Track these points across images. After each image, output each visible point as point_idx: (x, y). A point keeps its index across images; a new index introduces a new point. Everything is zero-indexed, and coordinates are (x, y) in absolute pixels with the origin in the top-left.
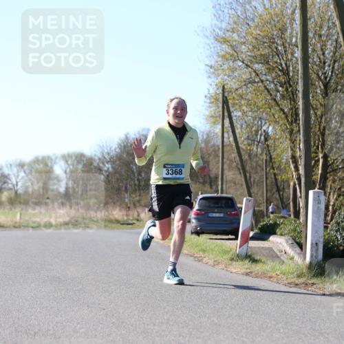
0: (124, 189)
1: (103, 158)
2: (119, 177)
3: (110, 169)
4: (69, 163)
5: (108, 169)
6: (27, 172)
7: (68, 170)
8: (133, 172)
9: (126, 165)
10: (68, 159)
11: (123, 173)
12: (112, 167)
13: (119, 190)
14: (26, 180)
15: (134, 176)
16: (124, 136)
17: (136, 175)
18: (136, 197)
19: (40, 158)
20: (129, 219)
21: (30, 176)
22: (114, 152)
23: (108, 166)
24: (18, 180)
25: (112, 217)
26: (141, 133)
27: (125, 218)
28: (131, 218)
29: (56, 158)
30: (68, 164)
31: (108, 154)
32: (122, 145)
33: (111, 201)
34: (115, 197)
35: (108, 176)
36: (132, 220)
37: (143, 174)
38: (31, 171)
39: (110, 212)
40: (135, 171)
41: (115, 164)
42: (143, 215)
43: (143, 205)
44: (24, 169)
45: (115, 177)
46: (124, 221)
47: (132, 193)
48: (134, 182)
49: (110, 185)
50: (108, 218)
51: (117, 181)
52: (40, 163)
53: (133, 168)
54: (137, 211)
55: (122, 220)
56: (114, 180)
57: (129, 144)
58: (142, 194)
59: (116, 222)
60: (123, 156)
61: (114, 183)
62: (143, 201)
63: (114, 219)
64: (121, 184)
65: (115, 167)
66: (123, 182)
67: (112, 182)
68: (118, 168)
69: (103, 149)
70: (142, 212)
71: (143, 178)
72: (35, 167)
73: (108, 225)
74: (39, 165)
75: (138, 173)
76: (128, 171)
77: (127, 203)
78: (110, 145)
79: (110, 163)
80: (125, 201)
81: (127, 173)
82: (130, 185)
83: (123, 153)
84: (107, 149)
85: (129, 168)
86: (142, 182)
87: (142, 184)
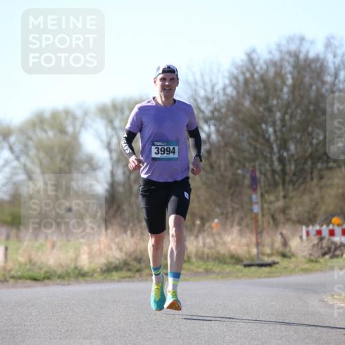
0: (247, 182)
2: (234, 155)
3: (214, 137)
4: (117, 123)
5: (209, 136)
6: (17, 148)
7: (114, 141)
8: (268, 140)
9: (252, 127)
10: (112, 114)
11: (245, 145)
12: (218, 131)
13: (235, 184)
14: (15, 168)
15: (271, 151)
16: (244, 57)
17: (276, 149)
18: (277, 199)
19: (47, 115)
20: (263, 254)
21: (23, 159)
22: (222, 98)
23: (209, 129)
25: (223, 250)
26: (284, 49)
27: (254, 251)
28: (268, 251)
29: (86, 114)
30: (114, 128)
31: (208, 100)
32: (241, 78)
33: (218, 210)
34: (229, 202)
35: (209, 152)
36: (269, 256)
37: (292, 147)
38: (26, 146)
39: (217, 238)
40: (272, 138)
41: (224, 123)
42: (294, 243)
43: (294, 218)
44: (8, 143)
45: (224, 154)
46: (252, 258)
47: (267, 192)
48: (271, 165)
49: (213, 173)
50: (213, 251)
51: (232, 165)
52: (46, 127)
53: (267, 131)
54: (281, 234)
55: (247, 256)
56: (222, 163)
57: (256, 76)
58: (291, 194)
59: (233, 261)
60: (243, 105)
61: (223, 168)
62: (294, 209)
63: (227, 254)
64: (239, 171)
65: (226, 131)
66: (244, 166)
67: (219, 167)
68: (233, 134)
69: (196, 91)
70: (293, 235)
71: (293, 156)
72: (34, 137)
73: (211, 269)
74: (45, 131)
75: (279, 142)
76: (256, 141)
77: (256, 215)
78: (211, 81)
79: (213, 121)
80: (251, 210)
81: (254, 143)
82: (261, 173)
83: (243, 96)
84: (206, 90)
85: (258, 133)
86: (290, 165)
87: (290, 169)
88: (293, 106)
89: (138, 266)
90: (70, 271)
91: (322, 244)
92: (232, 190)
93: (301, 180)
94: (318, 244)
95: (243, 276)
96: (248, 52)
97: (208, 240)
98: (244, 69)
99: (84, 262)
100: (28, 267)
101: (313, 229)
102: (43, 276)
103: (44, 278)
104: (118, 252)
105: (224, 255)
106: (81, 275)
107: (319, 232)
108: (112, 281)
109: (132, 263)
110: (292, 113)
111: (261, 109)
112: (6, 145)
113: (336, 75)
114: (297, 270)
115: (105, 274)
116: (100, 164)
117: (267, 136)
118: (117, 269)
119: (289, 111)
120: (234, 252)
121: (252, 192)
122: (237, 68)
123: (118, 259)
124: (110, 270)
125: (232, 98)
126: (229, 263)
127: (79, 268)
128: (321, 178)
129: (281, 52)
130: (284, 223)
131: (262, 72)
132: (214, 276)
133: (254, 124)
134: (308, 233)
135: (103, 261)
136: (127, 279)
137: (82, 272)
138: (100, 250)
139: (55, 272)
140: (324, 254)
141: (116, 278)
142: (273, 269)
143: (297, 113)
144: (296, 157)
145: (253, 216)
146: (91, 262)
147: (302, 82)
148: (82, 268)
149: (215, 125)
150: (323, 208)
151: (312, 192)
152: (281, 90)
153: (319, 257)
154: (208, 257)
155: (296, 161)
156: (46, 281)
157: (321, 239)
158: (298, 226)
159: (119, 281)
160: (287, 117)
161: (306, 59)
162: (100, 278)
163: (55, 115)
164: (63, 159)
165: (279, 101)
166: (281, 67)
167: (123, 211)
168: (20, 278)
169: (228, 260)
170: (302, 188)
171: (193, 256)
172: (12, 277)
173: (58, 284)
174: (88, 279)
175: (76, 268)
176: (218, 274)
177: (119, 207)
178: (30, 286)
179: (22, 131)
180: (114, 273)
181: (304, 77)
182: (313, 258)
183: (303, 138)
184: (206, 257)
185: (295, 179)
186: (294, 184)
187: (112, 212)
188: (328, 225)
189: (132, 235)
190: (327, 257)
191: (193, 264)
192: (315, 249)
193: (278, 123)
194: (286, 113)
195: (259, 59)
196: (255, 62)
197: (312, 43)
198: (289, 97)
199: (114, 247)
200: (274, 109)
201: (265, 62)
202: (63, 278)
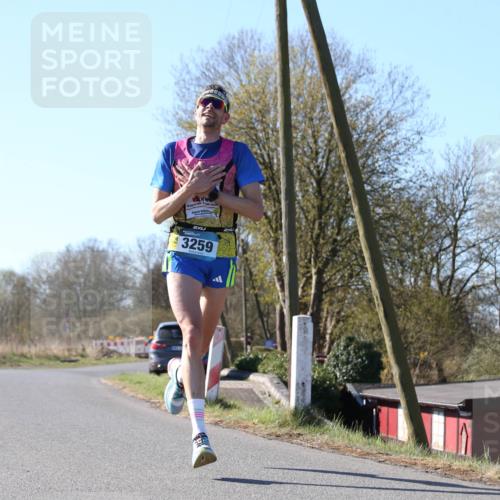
16: (65, 249)
20: (72, 355)
25: (49, 353)
26: (87, 245)
27: (66, 354)
28: (74, 353)
36: (75, 356)
39: (47, 346)
42: (89, 350)
50: (44, 353)
54: (82, 344)
55: (62, 356)
59: (55, 359)
63: (52, 355)
70: (88, 345)
73: (43, 363)
91: (103, 350)
94: (101, 350)
95: (60, 367)
96: (67, 246)
97: (43, 348)
101: (99, 342)
105: (50, 356)
107: (102, 344)
113: (113, 260)
114: (89, 364)
120: (56, 354)
126: (53, 360)
129: (84, 246)
132: (44, 367)
134: (96, 344)
140: (104, 356)
142: (76, 363)
153: (101, 357)
154: (42, 356)
157: (103, 348)
158: (91, 340)
161: (98, 251)
169: (53, 358)
171: (34, 356)
176: (47, 366)
182: (98, 358)
184: (40, 356)
188: (107, 340)
190: (106, 357)
191: (34, 360)
192: (100, 353)
197: (101, 242)
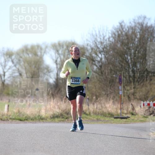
0: (117, 80)
1: (95, 48)
2: (112, 68)
3: (103, 59)
4: (60, 52)
5: (101, 59)
6: (15, 61)
7: (59, 60)
8: (127, 62)
9: (121, 56)
10: (58, 48)
11: (117, 64)
12: (105, 57)
13: (112, 81)
14: (14, 70)
15: (129, 67)
16: (118, 24)
17: (131, 67)
18: (131, 89)
19: (29, 47)
20: (123, 113)
21: (18, 66)
22: (108, 42)
23: (101, 56)
24: (5, 70)
25: (105, 110)
26: (137, 22)
27: (119, 111)
28: (125, 112)
29: (46, 47)
30: (59, 54)
31: (102, 43)
32: (117, 34)
33: (104, 93)
34: (109, 89)
35: (101, 66)
36: (126, 114)
37: (138, 66)
38: (19, 60)
39: (103, 105)
40: (130, 61)
41: (109, 54)
42: (137, 109)
43: (138, 97)
44: (11, 59)
45: (108, 67)
46: (118, 115)
47: (126, 85)
48: (129, 73)
49: (102, 76)
50: (101, 111)
51: (111, 72)
52: (28, 52)
53: (128, 58)
54: (132, 104)
55: (116, 113)
56: (107, 71)
57: (123, 33)
58: (137, 87)
59: (110, 115)
60: (117, 46)
61: (107, 74)
62: (138, 93)
63: (107, 112)
64: (114, 76)
65: (109, 57)
66: (116, 74)
67: (105, 73)
68: (112, 59)
69: (96, 39)
70: (137, 105)
71: (139, 69)
72: (23, 57)
73: (100, 119)
74: (28, 54)
75: (132, 63)
76: (123, 62)
77: (121, 95)
78: (103, 34)
79: (103, 53)
80: (119, 93)
81: (121, 63)
82: (124, 77)
83: (117, 42)
84: (101, 39)
85: (123, 59)
86: (137, 74)
87: (137, 75)
88: (140, 47)
89: (67, 116)
90: (36, 117)
91: (150, 110)
92: (111, 84)
93: (142, 81)
94: (148, 109)
95: (114, 123)
96: (120, 22)
97: (99, 106)
98: (118, 30)
99: (43, 113)
100: (18, 114)
101: (146, 103)
102: (24, 119)
103: (25, 120)
104: (58, 109)
105: (105, 113)
106: (41, 119)
107: (149, 104)
108: (55, 122)
109: (64, 114)
110: (139, 50)
111: (125, 48)
112: (10, 60)
114: (138, 121)
115: (52, 119)
116: (52, 70)
117: (127, 60)
118: (57, 117)
119: (138, 49)
120: (110, 111)
121: (119, 85)
122: (115, 30)
123: (58, 113)
124: (54, 117)
125: (112, 42)
126: (107, 117)
127: (41, 116)
128: (151, 80)
129: (135, 23)
130: (133, 100)
131: (126, 31)
132: (101, 122)
133: (122, 55)
134: (144, 105)
135: (51, 113)
136: (62, 122)
137: (41, 118)
138: (50, 108)
139: (30, 117)
140: (151, 114)
141: (57, 121)
142: (127, 120)
143: (141, 50)
144: (140, 70)
145: (119, 96)
146: (46, 114)
147: (144, 36)
148: (42, 116)
149: (104, 54)
150: (151, 94)
151: (146, 86)
152: (135, 40)
153: (148, 115)
154: (98, 113)
155: (140, 72)
156: (26, 121)
157: (150, 107)
158: (140, 101)
159: (58, 122)
160: (137, 52)
161: (146, 26)
162: (50, 121)
163: (33, 47)
164: (35, 67)
165: (134, 45)
166: (135, 29)
167: (61, 91)
168: (14, 119)
169: (107, 115)
170: (142, 84)
171: (92, 112)
172: (11, 119)
173: (31, 123)
174: (44, 121)
175: (39, 116)
176: (102, 121)
177: (60, 89)
178: (18, 123)
179: (18, 54)
180: (56, 119)
181: (145, 34)
182: (145, 116)
183: (143, 62)
184: (97, 113)
185: (139, 80)
186: (138, 82)
187: (56, 91)
188: (153, 101)
189: (65, 102)
190: (152, 115)
191: (92, 116)
192: (147, 112)
193: (133, 54)
194: (136, 50)
195: (125, 26)
196: (123, 27)
197: (149, 19)
198: (138, 43)
199: (56, 107)
200: (131, 48)
201: (128, 27)
202: (33, 120)
